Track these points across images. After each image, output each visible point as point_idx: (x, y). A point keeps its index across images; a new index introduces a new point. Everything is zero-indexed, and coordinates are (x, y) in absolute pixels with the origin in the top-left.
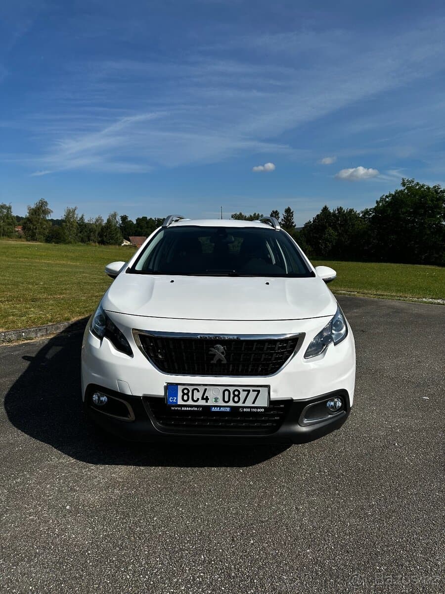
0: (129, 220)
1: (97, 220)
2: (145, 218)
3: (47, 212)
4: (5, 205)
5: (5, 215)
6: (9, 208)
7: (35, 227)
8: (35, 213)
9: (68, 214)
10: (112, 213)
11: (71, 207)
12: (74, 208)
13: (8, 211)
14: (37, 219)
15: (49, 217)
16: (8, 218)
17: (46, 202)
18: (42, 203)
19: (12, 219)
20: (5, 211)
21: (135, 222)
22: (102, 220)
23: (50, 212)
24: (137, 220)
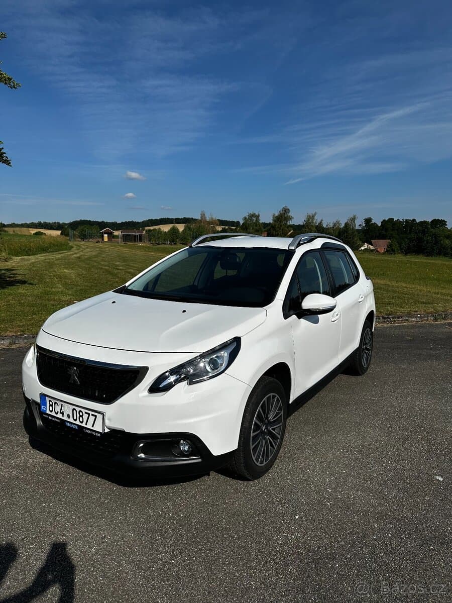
0: (373, 222)
1: (335, 225)
2: (391, 220)
3: (288, 218)
4: (255, 214)
5: (254, 223)
6: (258, 216)
7: (277, 233)
8: (278, 220)
9: (308, 220)
10: (352, 216)
11: (311, 212)
12: (314, 213)
13: (257, 219)
14: (279, 226)
15: (291, 223)
16: (256, 226)
17: (288, 210)
18: (285, 211)
19: (260, 226)
20: (254, 218)
21: (379, 224)
22: (340, 224)
23: (291, 219)
24: (382, 222)
